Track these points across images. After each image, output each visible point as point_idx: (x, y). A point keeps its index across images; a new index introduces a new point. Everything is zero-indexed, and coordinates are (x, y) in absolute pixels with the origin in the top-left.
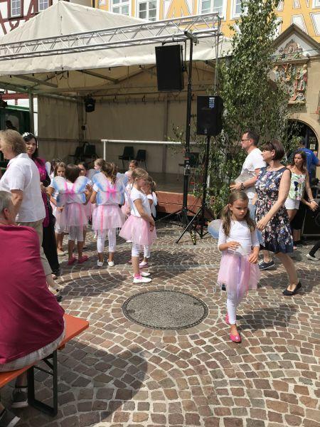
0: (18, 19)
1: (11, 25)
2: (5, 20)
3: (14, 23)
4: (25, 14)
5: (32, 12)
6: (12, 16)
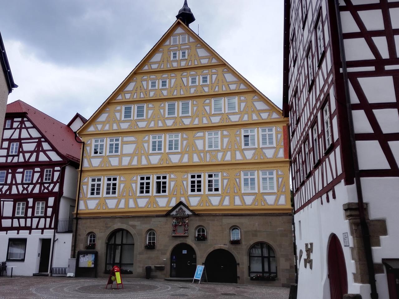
0: (29, 184)
1: (23, 187)
2: (19, 184)
3: (25, 186)
4: (34, 181)
5: (39, 181)
6: (24, 182)
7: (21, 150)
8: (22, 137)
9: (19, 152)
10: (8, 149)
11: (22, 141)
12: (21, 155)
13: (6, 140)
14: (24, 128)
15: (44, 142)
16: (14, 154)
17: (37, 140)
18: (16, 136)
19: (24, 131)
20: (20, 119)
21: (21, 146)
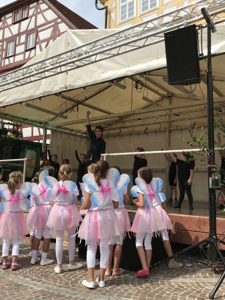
7: (37, 41)
8: (39, 23)
9: (36, 43)
10: (26, 43)
11: (39, 30)
12: (38, 46)
13: (23, 33)
14: (39, 13)
15: (60, 23)
16: (31, 47)
17: (53, 23)
18: (32, 26)
19: (40, 16)
20: (35, 4)
21: (37, 36)
